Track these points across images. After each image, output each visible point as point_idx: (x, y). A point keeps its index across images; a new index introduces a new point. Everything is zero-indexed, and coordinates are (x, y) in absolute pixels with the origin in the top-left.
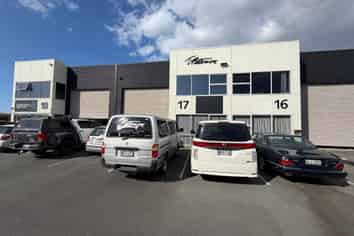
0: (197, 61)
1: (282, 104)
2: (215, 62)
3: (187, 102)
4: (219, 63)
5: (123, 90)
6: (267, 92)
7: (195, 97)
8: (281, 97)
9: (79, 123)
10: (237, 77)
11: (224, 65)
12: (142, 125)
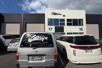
0: (55, 14)
1: (81, 29)
2: (61, 14)
3: (52, 28)
4: (62, 15)
5: (26, 23)
6: (77, 25)
7: (54, 27)
8: (81, 27)
9: (3, 37)
10: (68, 20)
11: (64, 16)
12: (46, 38)
